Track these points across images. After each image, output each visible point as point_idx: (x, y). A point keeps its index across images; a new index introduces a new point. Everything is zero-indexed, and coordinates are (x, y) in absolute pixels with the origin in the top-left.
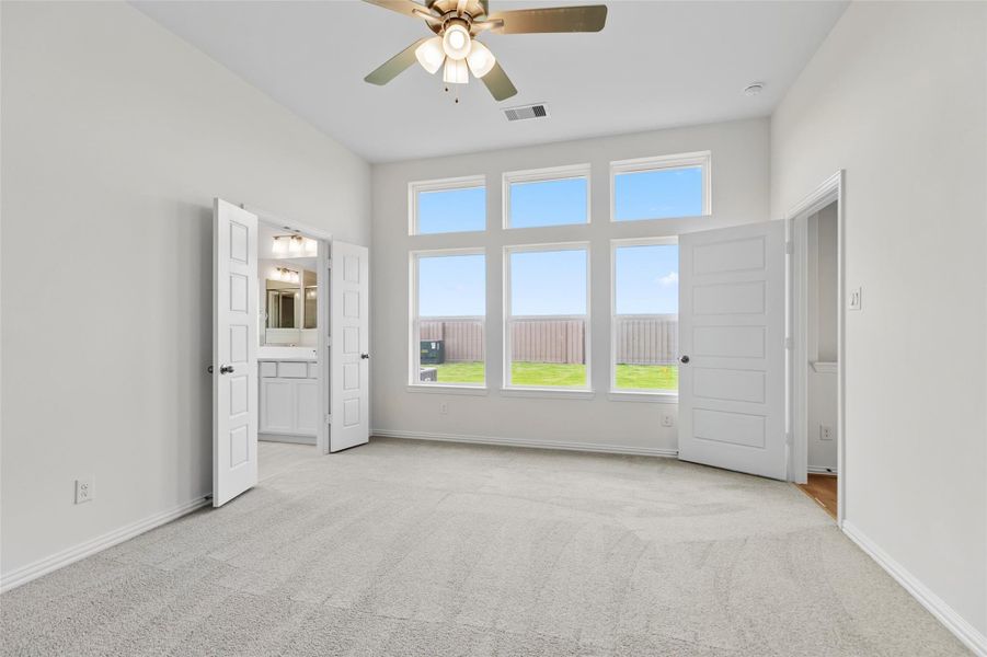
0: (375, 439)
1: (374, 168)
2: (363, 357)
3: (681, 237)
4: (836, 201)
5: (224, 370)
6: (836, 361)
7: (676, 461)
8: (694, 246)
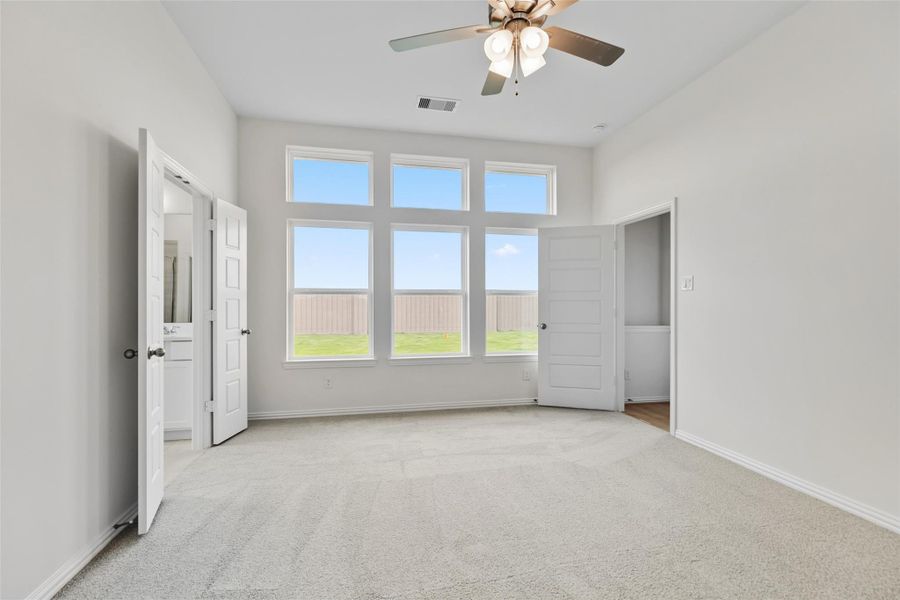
0: (253, 423)
1: (242, 120)
2: (243, 332)
3: (540, 230)
4: (669, 213)
5: (151, 354)
6: (669, 324)
7: (536, 406)
8: (550, 238)
